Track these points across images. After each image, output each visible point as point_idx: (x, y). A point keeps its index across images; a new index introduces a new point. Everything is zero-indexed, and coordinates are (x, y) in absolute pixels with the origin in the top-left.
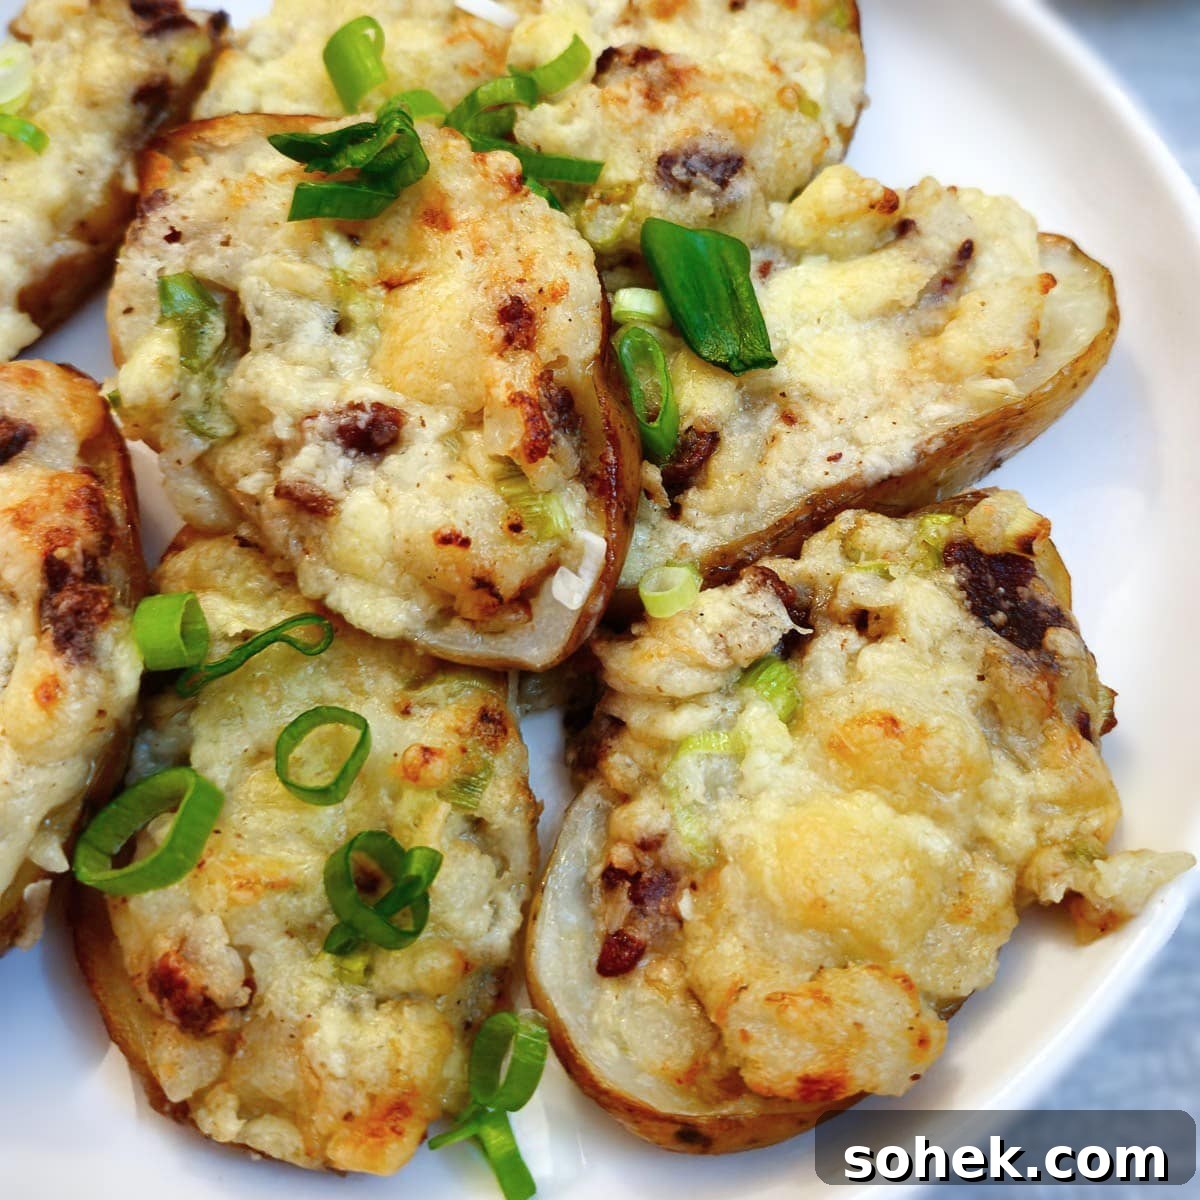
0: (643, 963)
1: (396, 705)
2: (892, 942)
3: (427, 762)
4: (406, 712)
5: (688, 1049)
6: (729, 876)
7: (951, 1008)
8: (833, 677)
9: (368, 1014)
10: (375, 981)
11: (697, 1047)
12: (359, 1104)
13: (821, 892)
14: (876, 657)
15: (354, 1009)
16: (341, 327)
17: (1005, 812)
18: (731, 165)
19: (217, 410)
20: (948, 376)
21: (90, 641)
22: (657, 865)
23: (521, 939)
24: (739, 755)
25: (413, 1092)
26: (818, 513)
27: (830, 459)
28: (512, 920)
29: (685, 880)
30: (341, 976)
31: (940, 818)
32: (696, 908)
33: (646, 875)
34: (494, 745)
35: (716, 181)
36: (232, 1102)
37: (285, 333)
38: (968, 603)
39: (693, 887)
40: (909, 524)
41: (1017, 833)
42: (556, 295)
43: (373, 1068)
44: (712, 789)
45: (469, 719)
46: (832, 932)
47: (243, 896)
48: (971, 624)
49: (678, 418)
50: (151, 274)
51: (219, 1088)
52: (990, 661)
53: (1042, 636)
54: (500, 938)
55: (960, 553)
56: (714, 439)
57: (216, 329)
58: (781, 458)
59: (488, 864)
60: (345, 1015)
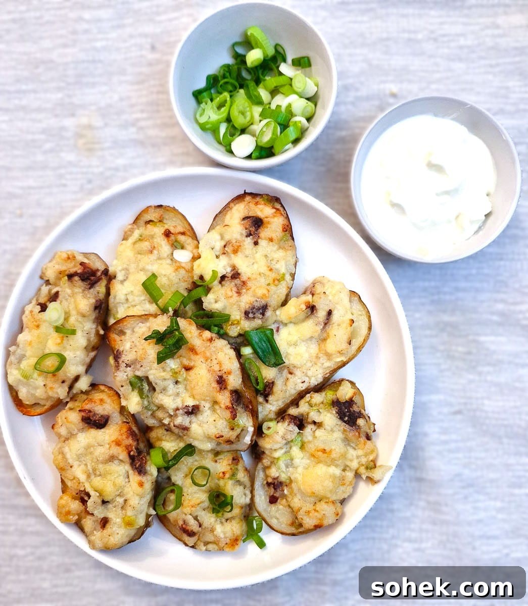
0: (279, 501)
1: (214, 461)
2: (329, 495)
3: (224, 476)
4: (216, 461)
5: (291, 519)
6: (293, 485)
7: (343, 502)
8: (310, 438)
9: (225, 523)
10: (224, 517)
11: (293, 519)
12: (228, 541)
13: (313, 491)
14: (319, 433)
15: (222, 523)
16: (177, 382)
17: (351, 461)
18: (264, 309)
19: (152, 404)
20: (329, 356)
21: (145, 470)
22: (278, 482)
23: (252, 499)
24: (292, 459)
25: (237, 536)
26: (301, 395)
27: (302, 383)
28: (249, 496)
29: (284, 484)
30: (217, 516)
31: (337, 466)
32: (288, 491)
33: (276, 483)
34: (237, 464)
35: (261, 314)
36: (202, 544)
37: (164, 390)
38: (339, 417)
39: (286, 486)
40: (323, 394)
41: (354, 465)
42: (229, 373)
43: (229, 535)
44: (287, 467)
45: (230, 462)
46: (317, 496)
47: (193, 509)
48: (340, 422)
49: (263, 380)
50: (125, 377)
51: (199, 542)
52: (344, 430)
53: (356, 421)
54: (248, 501)
55: (336, 403)
56: (273, 383)
57: (146, 387)
58: (291, 384)
59: (242, 487)
60: (220, 525)
